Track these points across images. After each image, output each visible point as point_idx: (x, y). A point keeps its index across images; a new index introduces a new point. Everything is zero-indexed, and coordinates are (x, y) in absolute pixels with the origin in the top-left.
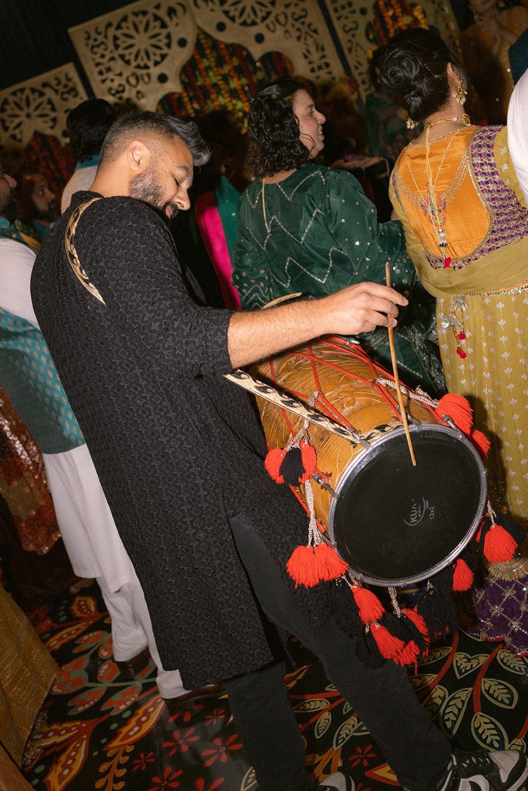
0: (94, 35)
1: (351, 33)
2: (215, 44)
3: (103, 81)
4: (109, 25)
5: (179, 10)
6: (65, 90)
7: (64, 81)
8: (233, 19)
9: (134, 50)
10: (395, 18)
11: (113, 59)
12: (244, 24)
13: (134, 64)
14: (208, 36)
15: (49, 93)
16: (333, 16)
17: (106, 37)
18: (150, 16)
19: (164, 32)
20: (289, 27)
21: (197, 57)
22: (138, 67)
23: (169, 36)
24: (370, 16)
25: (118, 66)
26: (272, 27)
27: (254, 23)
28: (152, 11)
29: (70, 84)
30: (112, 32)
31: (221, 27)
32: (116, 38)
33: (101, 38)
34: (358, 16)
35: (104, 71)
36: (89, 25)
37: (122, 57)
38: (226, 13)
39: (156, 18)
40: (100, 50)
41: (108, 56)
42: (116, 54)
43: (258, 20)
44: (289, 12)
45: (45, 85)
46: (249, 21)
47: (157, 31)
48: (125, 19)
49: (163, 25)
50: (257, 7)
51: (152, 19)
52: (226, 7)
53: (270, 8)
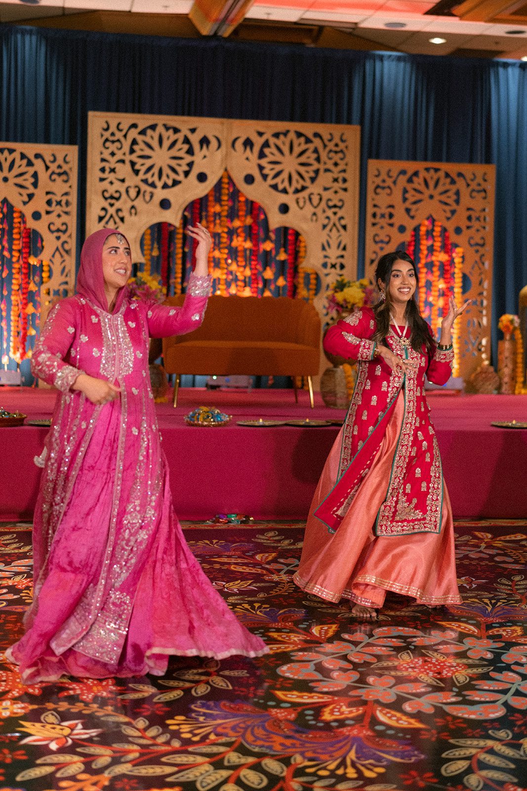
0: (113, 128)
1: (380, 245)
2: (235, 194)
3: (102, 180)
4: (134, 126)
5: (214, 143)
6: (58, 171)
7: (60, 161)
8: (265, 177)
9: (148, 163)
10: (431, 250)
11: (123, 161)
12: (275, 187)
13: (141, 176)
14: (231, 182)
15: (39, 165)
16: (369, 220)
17: (125, 136)
18: (180, 136)
19: (188, 159)
20: (319, 211)
22: (145, 181)
23: (190, 165)
24: (407, 237)
25: (124, 170)
26: (301, 204)
27: (285, 191)
28: (185, 131)
29: (65, 167)
30: (133, 133)
31: (249, 179)
32: (134, 142)
33: (119, 135)
34: (394, 231)
35: (108, 170)
36: (112, 118)
37: (133, 164)
38: (261, 168)
39: (187, 141)
40: (113, 147)
41: (119, 155)
42: (128, 158)
43: (291, 190)
44: (326, 195)
45: (37, 156)
46: (281, 187)
47: (182, 154)
48: (153, 127)
49: (190, 152)
50: (295, 177)
51: (181, 139)
52: (264, 162)
53: (308, 183)
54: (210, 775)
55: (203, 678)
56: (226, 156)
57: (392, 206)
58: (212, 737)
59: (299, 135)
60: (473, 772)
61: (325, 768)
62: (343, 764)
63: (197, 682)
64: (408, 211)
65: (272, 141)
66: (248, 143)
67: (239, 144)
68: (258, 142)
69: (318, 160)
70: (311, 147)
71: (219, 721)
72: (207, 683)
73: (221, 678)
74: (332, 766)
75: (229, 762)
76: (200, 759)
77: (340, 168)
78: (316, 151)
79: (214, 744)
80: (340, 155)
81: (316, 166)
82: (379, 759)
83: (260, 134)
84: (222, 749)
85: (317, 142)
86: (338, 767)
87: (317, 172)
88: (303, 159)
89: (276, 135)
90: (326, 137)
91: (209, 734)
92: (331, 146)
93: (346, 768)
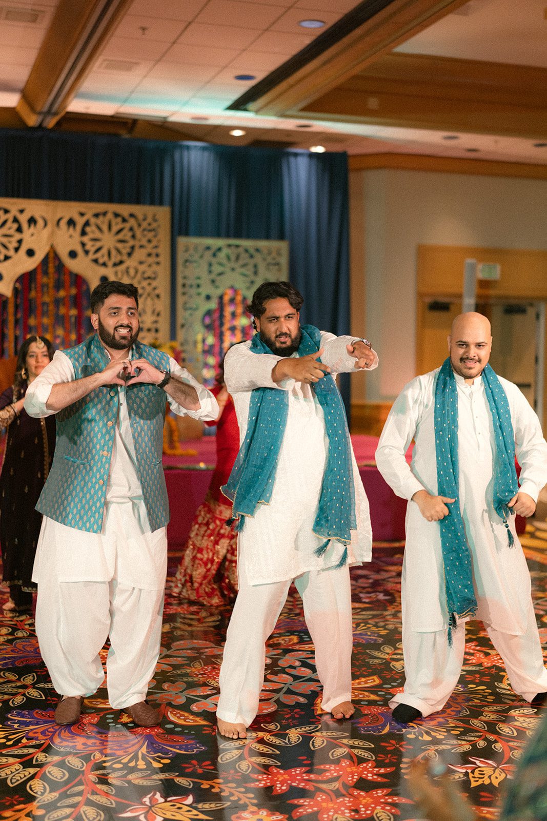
1: (189, 311)
2: (60, 267)
5: (40, 223)
8: (87, 252)
10: (234, 315)
12: (96, 261)
14: (56, 257)
16: (179, 289)
18: (10, 217)
19: (18, 236)
21: (39, 271)
23: (20, 242)
24: (213, 305)
26: (119, 276)
27: (104, 265)
28: (14, 212)
31: (73, 254)
34: (201, 300)
38: (83, 245)
39: (16, 220)
43: (110, 264)
44: (142, 268)
46: (101, 261)
47: (12, 232)
49: (19, 230)
50: (114, 252)
51: (11, 220)
52: (85, 239)
53: (125, 258)
54: (19, 773)
55: (20, 690)
56: (52, 234)
57: (199, 278)
58: (24, 741)
59: (116, 215)
60: (245, 759)
61: (119, 762)
62: (135, 757)
63: (15, 694)
64: (213, 281)
65: (93, 221)
66: (71, 223)
67: (63, 223)
68: (80, 221)
69: (133, 237)
70: (127, 225)
71: (31, 727)
72: (24, 695)
73: (36, 690)
74: (125, 761)
75: (37, 760)
76: (11, 760)
77: (154, 243)
78: (131, 229)
79: (26, 747)
80: (153, 233)
81: (131, 243)
82: (166, 752)
83: (82, 214)
84: (32, 751)
85: (132, 222)
86: (130, 761)
87: (133, 248)
88: (120, 236)
89: (96, 215)
90: (140, 217)
91: (23, 737)
92: (145, 225)
93: (137, 760)
